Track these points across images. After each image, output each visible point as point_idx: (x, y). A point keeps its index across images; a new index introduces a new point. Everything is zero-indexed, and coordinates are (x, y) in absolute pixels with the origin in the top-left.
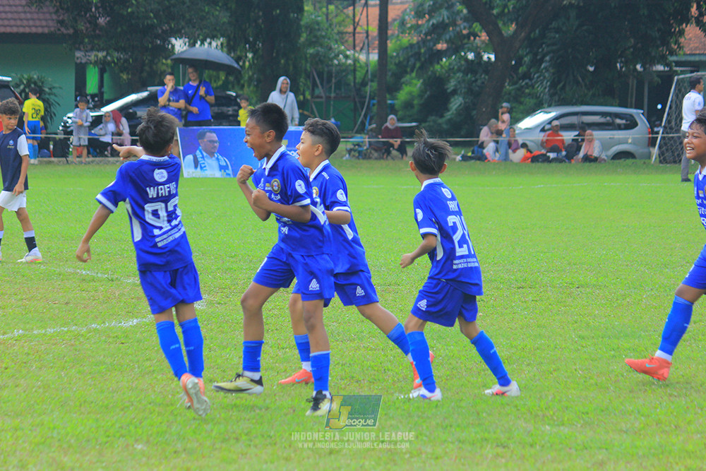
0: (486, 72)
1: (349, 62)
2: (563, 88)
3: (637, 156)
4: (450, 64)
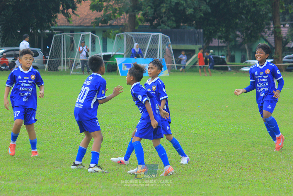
2: (7, 39)
3: (39, 68)
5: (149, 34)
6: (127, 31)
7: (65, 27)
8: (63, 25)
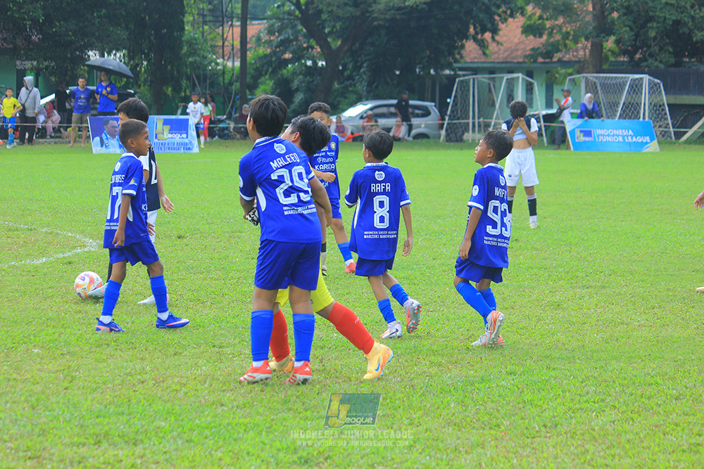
0: (320, 75)
1: (219, 67)
2: (377, 87)
3: (430, 136)
4: (294, 69)
5: (626, 78)
6: (587, 71)
7: (480, 65)
8: (476, 60)
